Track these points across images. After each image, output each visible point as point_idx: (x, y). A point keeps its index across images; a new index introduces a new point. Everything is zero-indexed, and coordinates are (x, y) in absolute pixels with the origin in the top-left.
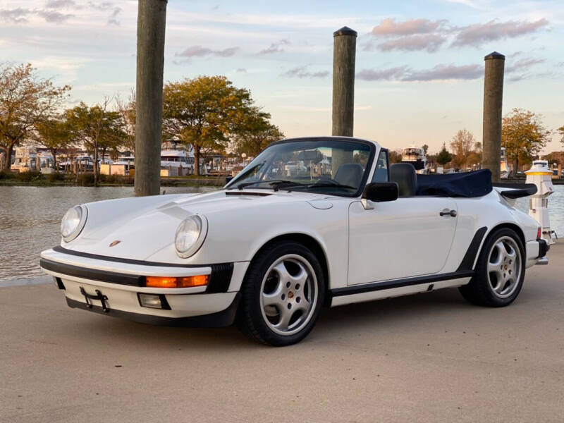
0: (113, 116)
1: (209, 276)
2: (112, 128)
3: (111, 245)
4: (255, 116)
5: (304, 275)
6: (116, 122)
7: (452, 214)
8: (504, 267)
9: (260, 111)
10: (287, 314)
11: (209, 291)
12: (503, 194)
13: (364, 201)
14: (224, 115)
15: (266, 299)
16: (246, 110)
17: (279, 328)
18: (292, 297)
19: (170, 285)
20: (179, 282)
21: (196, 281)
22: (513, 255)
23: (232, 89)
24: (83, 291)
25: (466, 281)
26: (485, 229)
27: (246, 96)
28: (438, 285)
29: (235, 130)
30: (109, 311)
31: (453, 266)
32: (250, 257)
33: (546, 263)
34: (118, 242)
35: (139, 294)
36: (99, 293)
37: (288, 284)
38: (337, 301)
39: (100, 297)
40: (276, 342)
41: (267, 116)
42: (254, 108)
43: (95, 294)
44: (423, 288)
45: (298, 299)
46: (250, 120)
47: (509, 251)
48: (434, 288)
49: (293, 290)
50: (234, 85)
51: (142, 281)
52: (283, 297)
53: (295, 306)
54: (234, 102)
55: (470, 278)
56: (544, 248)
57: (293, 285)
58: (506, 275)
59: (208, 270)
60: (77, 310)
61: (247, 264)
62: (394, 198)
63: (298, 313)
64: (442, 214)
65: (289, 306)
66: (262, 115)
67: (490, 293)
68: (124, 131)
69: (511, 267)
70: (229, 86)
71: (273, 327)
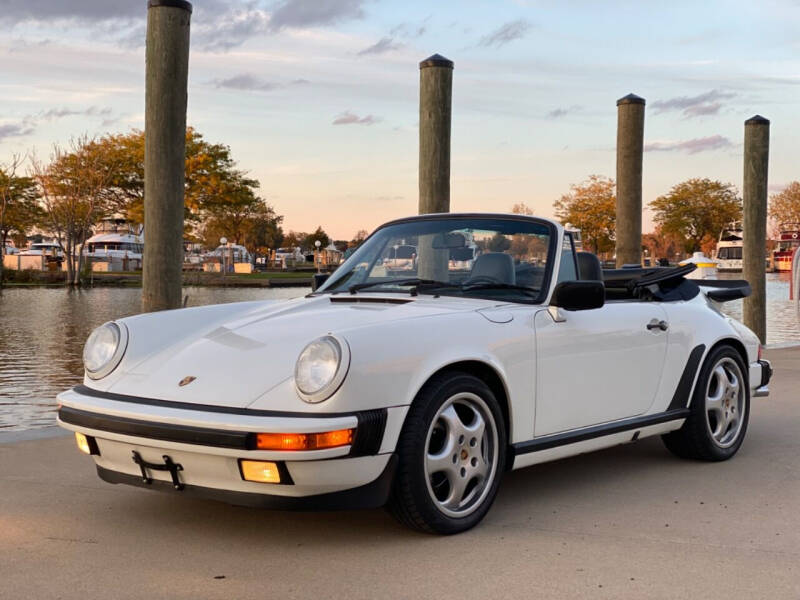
0: (25, 183)
1: (353, 430)
2: (22, 200)
3: (182, 383)
4: (237, 184)
5: (480, 423)
6: (27, 192)
7: (662, 327)
8: (726, 402)
9: (244, 177)
10: (460, 483)
11: (353, 454)
12: (710, 296)
13: (554, 310)
14: (191, 182)
15: (432, 462)
16: (223, 176)
17: (448, 507)
18: (465, 458)
19: (295, 446)
20: (311, 441)
21: (335, 439)
22: (735, 385)
23: (202, 144)
24: (138, 458)
25: (678, 424)
26: (701, 348)
27: (224, 156)
28: (646, 432)
29: (207, 204)
30: (183, 487)
31: (662, 404)
32: (409, 399)
33: (766, 394)
34: (192, 379)
35: (240, 461)
36: (169, 460)
37: (461, 438)
38: (521, 461)
39: (171, 466)
40: (444, 528)
41: (254, 184)
42: (236, 173)
43: (163, 462)
44: (625, 437)
45: (474, 462)
46: (229, 191)
47: (730, 378)
48: (640, 437)
49: (467, 448)
50: (204, 139)
51: (250, 441)
52: (455, 457)
53: (471, 471)
54: (206, 164)
55: (684, 420)
56: (767, 373)
57: (467, 440)
58: (729, 414)
59: (353, 421)
60: (120, 486)
61: (405, 410)
62: (600, 305)
63: (474, 482)
64: (649, 327)
65: (463, 471)
66: (246, 182)
67: (708, 441)
68: (41, 205)
69: (734, 402)
70: (197, 140)
71: (442, 505)
